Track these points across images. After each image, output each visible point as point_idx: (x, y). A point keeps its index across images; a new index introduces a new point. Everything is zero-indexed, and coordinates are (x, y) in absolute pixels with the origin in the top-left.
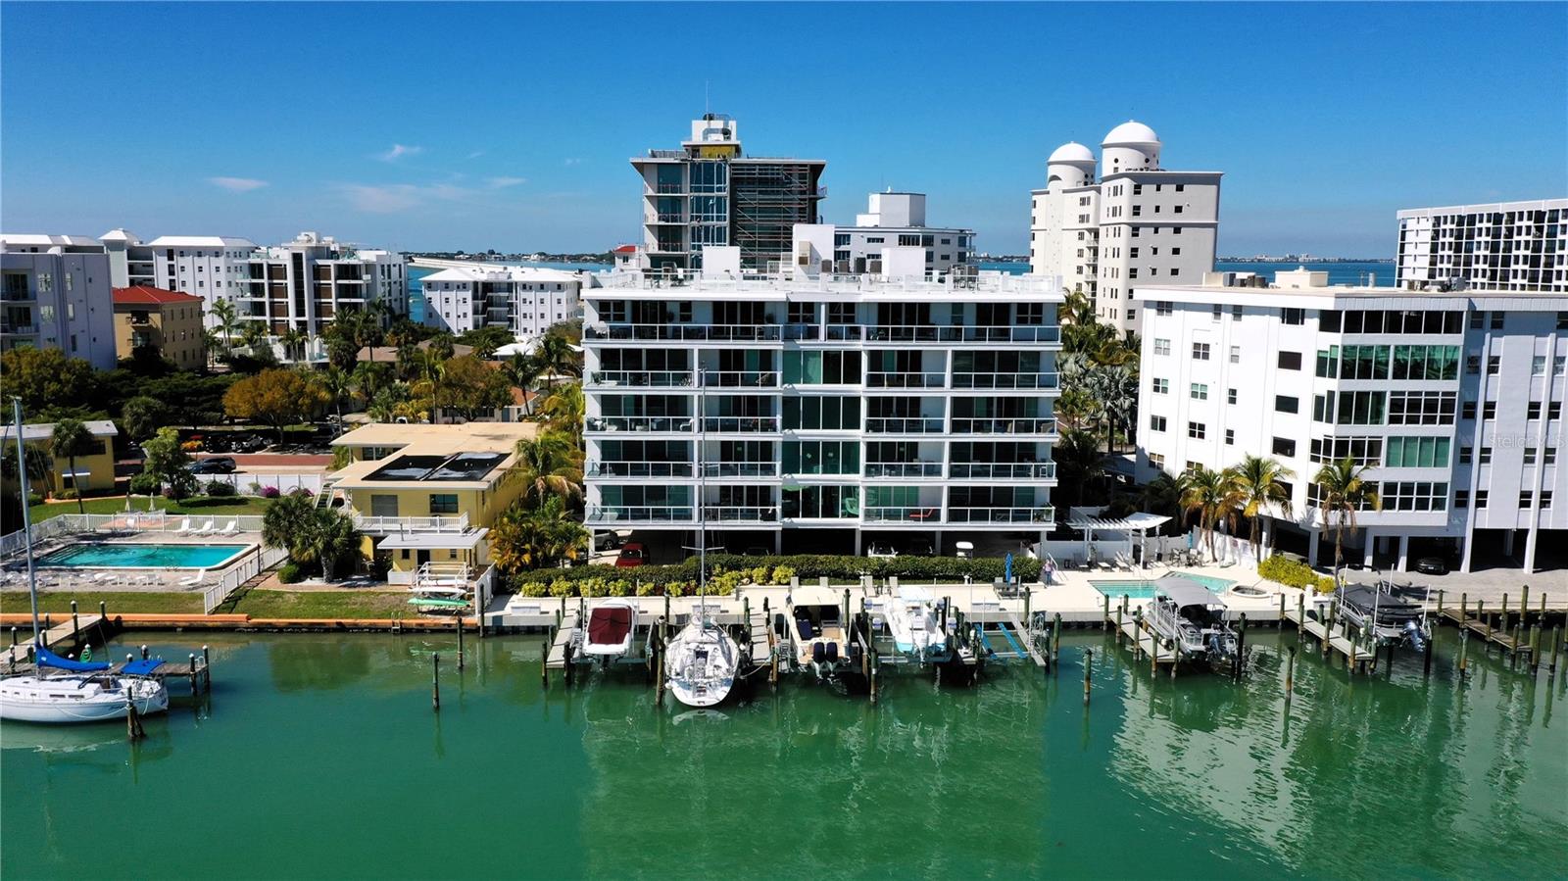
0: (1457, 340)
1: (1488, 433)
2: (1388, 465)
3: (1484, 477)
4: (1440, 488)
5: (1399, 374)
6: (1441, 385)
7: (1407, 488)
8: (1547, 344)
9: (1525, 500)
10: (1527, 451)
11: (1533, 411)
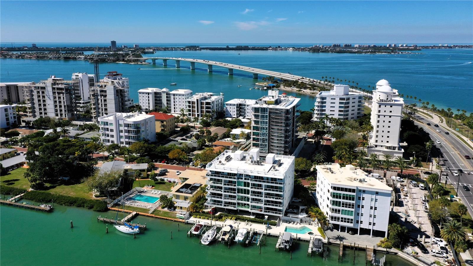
0: (354, 194)
1: (362, 211)
2: (342, 214)
3: (362, 219)
4: (352, 220)
5: (344, 198)
6: (351, 202)
7: (345, 219)
8: (374, 197)
9: (370, 224)
10: (370, 215)
11: (371, 208)
